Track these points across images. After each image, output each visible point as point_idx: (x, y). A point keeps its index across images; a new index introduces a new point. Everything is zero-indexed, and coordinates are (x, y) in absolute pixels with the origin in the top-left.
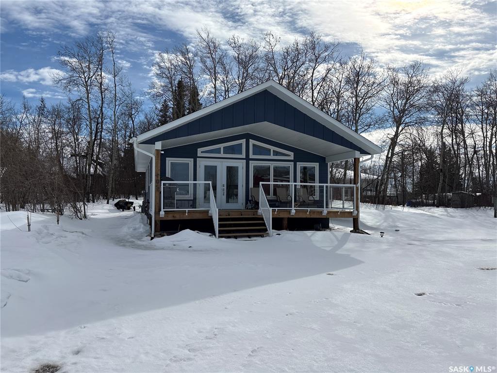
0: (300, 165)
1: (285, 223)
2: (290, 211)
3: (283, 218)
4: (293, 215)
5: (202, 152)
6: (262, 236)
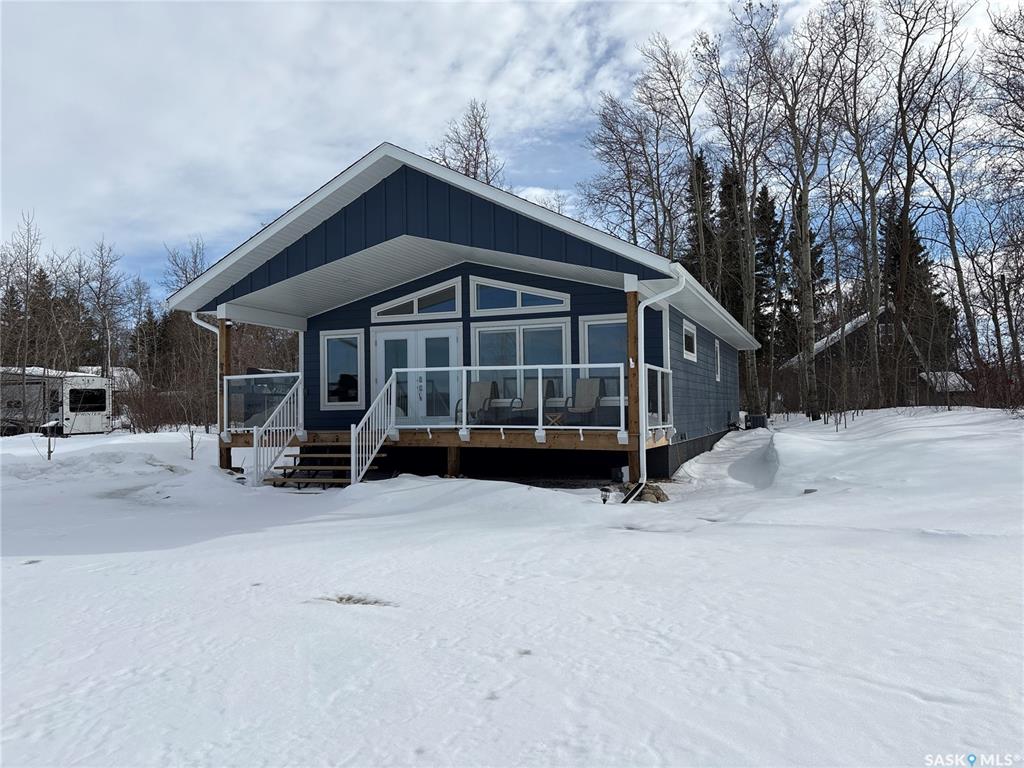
0: (585, 322)
1: (452, 460)
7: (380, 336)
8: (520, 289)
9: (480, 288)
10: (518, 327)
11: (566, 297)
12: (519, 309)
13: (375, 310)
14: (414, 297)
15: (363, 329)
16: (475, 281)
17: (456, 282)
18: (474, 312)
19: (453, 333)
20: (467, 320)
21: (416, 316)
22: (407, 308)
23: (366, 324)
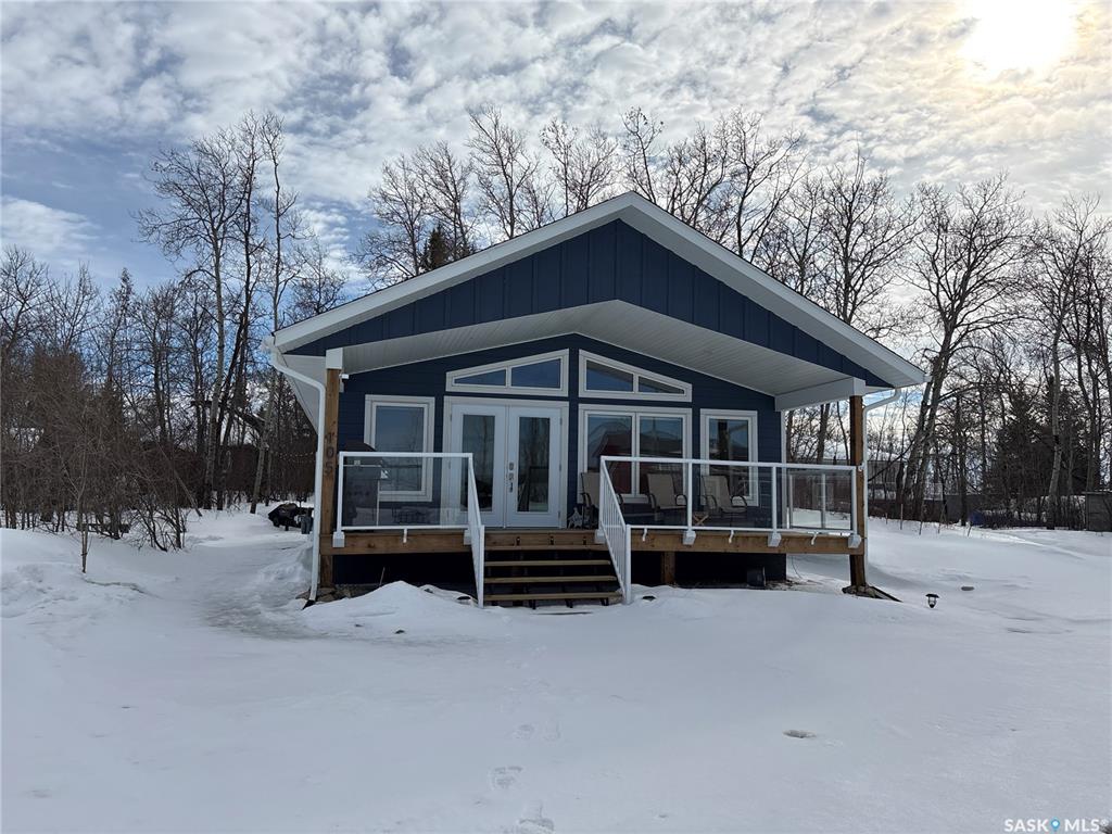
0: (708, 416)
1: (669, 566)
2: (680, 535)
3: (663, 553)
4: (689, 546)
5: (456, 381)
6: (605, 602)
7: (456, 410)
8: (638, 373)
9: (591, 366)
10: (637, 415)
11: (688, 387)
12: (636, 395)
13: (451, 376)
14: (508, 366)
15: (433, 398)
16: (585, 356)
17: (563, 355)
18: (583, 392)
19: (557, 414)
20: (574, 400)
21: (509, 389)
22: (498, 378)
23: (439, 393)
